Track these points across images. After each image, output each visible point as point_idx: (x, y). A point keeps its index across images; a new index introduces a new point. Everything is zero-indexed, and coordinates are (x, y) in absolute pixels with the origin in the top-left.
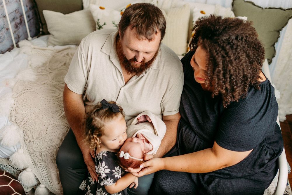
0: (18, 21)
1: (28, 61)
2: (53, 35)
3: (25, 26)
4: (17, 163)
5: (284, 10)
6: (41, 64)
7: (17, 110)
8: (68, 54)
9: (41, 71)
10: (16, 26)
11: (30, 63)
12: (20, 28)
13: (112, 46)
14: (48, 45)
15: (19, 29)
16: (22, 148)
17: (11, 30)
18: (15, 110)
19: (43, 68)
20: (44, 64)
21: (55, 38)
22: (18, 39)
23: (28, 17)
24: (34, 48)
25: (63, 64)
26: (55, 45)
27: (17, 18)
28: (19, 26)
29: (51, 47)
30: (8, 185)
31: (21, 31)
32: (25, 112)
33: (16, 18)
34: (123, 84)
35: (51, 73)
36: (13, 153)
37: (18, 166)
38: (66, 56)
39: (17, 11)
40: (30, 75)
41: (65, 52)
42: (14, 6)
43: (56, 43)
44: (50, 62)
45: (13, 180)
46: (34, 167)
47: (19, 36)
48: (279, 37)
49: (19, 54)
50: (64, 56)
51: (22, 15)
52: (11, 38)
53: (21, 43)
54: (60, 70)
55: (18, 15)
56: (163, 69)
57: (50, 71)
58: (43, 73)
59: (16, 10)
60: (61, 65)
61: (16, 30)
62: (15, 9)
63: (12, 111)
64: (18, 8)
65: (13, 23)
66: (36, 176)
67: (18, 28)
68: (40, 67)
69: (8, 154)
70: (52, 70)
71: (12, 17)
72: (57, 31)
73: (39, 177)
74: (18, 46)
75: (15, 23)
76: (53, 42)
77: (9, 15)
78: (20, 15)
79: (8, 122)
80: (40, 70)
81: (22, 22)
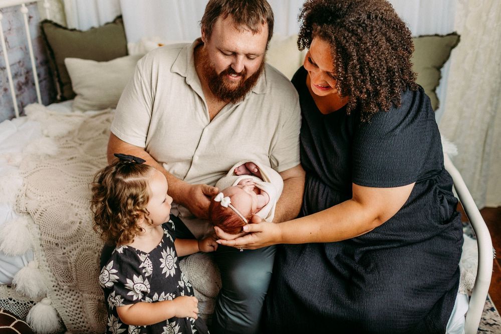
0: (22, 79)
1: (42, 131)
2: (81, 95)
3: (35, 90)
4: (27, 285)
5: (442, 36)
6: (65, 132)
7: (28, 195)
8: (107, 120)
9: (65, 142)
10: (19, 88)
11: (45, 132)
12: (25, 91)
14: (73, 111)
15: (23, 93)
16: (35, 258)
17: (13, 92)
18: (24, 195)
19: (68, 139)
20: (70, 133)
21: (84, 99)
23: (39, 75)
24: (51, 115)
25: (101, 132)
26: (84, 111)
27: (21, 75)
28: (23, 87)
29: (78, 113)
30: (11, 327)
31: (27, 94)
32: (42, 198)
33: (19, 74)
34: (207, 122)
35: (82, 146)
36: (20, 269)
37: (28, 291)
38: (105, 122)
39: (21, 64)
40: (49, 147)
41: (104, 117)
42: (18, 55)
43: (86, 107)
44: (80, 130)
45: (17, 320)
46: (57, 295)
47: (23, 105)
48: (440, 78)
49: (26, 121)
50: (103, 122)
51: (29, 72)
52: (13, 104)
53: (29, 109)
54: (97, 140)
55: (23, 71)
56: (271, 92)
57: (81, 142)
58: (69, 145)
59: (19, 62)
60: (97, 133)
61: (19, 93)
62: (18, 60)
63: (20, 196)
64: (24, 59)
65: (16, 81)
66: (60, 313)
67: (23, 90)
68: (63, 137)
69: (10, 273)
70: (84, 141)
71: (14, 72)
72: (88, 87)
73: (65, 315)
74: (22, 113)
75: (18, 82)
76: (82, 106)
77: (11, 65)
78: (26, 71)
79: (13, 214)
80: (63, 141)
81: (29, 82)
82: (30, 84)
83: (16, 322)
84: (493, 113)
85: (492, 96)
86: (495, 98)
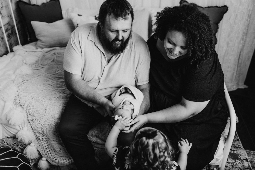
0: (10, 32)
1: (23, 61)
2: (40, 40)
3: (17, 36)
4: (23, 138)
5: (219, 7)
6: (34, 62)
7: (20, 96)
8: (54, 54)
9: (34, 67)
10: (9, 36)
11: (25, 61)
12: (12, 38)
13: (96, 34)
14: (37, 49)
15: (11, 39)
16: (26, 126)
17: (6, 39)
18: (18, 96)
19: (36, 65)
20: (37, 62)
21: (42, 42)
22: (11, 46)
23: (18, 29)
24: (26, 51)
25: (52, 60)
26: (42, 48)
27: (9, 30)
28: (11, 36)
29: (39, 50)
30: (17, 157)
31: (13, 39)
32: (27, 97)
33: (8, 29)
34: (106, 63)
35: (43, 68)
36: (19, 131)
37: (24, 141)
38: (53, 54)
39: (9, 24)
40: (27, 70)
41: (53, 52)
42: (7, 20)
43: (43, 46)
44: (41, 60)
45: (19, 154)
46: (37, 142)
47: (11, 45)
48: (218, 28)
49: (14, 55)
50: (52, 55)
51: (13, 27)
52: (6, 45)
53: (15, 48)
54: (50, 65)
55: (10, 27)
56: (135, 48)
57: (42, 66)
58: (37, 68)
59: (8, 23)
60: (50, 61)
61: (9, 39)
62: (7, 22)
63: (16, 97)
64: (10, 21)
65: (7, 33)
66: (39, 150)
67: (11, 38)
68: (33, 64)
69: (14, 132)
70: (43, 66)
71: (5, 28)
72: (44, 36)
73: (41, 151)
74: (12, 51)
75: (8, 33)
76: (41, 46)
77: (4, 26)
78: (11, 27)
79: (14, 106)
80: (34, 66)
81: (13, 33)
82: (14, 33)
83: (19, 155)
84: (243, 44)
85: (243, 36)
86: (245, 37)
